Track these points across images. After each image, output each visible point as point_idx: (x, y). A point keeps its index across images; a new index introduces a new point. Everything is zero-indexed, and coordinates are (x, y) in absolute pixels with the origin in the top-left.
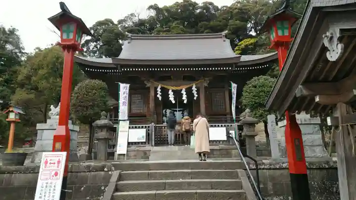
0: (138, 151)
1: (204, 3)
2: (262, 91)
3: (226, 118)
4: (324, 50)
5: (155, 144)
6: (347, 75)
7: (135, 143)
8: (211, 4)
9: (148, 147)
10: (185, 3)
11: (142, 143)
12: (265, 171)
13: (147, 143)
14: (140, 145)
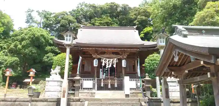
0: (88, 93)
1: (123, 5)
2: (155, 63)
3: (135, 76)
4: (174, 57)
5: (97, 89)
6: (184, 65)
7: (87, 89)
8: (127, 5)
9: (93, 91)
10: (112, 4)
11: (90, 89)
12: (153, 103)
13: (93, 89)
14: (89, 90)
